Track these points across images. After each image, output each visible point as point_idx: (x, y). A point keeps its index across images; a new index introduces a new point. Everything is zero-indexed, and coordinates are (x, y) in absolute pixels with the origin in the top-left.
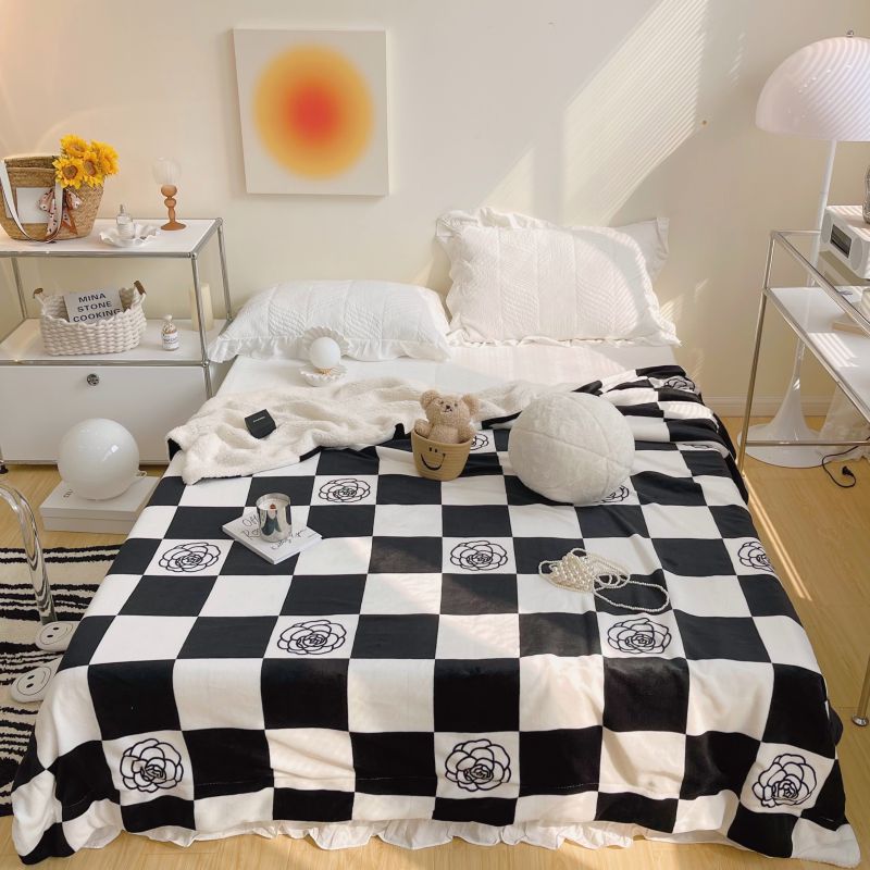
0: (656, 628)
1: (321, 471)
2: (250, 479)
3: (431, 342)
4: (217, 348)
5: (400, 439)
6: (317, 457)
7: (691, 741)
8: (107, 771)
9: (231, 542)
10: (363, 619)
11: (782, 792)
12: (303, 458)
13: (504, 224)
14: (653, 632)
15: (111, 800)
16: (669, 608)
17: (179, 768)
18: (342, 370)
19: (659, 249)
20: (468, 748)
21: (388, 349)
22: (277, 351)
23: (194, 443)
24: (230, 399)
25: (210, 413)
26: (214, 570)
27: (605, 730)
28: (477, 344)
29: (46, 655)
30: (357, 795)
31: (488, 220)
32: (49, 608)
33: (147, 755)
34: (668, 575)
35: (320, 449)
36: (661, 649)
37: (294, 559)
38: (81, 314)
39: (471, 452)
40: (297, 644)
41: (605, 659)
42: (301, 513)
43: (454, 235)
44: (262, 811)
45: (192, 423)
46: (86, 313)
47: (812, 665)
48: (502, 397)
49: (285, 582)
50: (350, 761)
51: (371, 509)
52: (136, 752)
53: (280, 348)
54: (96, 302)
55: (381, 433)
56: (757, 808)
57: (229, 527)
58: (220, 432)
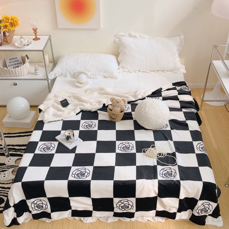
0: (173, 170)
1: (82, 119)
2: (62, 121)
3: (113, 74)
4: (51, 75)
5: (105, 108)
6: (81, 113)
7: (180, 200)
8: (28, 207)
9: (58, 142)
10: (95, 168)
11: (203, 211)
12: (77, 114)
13: (135, 37)
14: (172, 172)
15: (29, 212)
16: (176, 164)
17: (47, 206)
18: (87, 83)
19: (181, 44)
20: (122, 202)
21: (101, 75)
22: (68, 76)
23: (46, 110)
24: (56, 93)
25: (50, 99)
26: (53, 152)
27: (158, 197)
28: (127, 72)
29: (8, 166)
30: (93, 211)
31: (130, 36)
32: (7, 152)
33: (38, 203)
34: (177, 154)
35: (82, 111)
36: (174, 177)
37: (75, 148)
38: (11, 64)
39: (125, 112)
40: (77, 175)
41: (159, 181)
42: (77, 133)
43: (120, 40)
44: (69, 215)
45: (45, 102)
46: (12, 64)
47: (213, 181)
48: (134, 94)
49: (73, 156)
50: (91, 204)
51: (96, 131)
52: (35, 202)
53: (69, 75)
54: (14, 60)
55: (99, 106)
56: (197, 215)
57: (57, 138)
58: (53, 106)
